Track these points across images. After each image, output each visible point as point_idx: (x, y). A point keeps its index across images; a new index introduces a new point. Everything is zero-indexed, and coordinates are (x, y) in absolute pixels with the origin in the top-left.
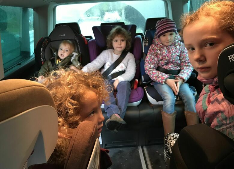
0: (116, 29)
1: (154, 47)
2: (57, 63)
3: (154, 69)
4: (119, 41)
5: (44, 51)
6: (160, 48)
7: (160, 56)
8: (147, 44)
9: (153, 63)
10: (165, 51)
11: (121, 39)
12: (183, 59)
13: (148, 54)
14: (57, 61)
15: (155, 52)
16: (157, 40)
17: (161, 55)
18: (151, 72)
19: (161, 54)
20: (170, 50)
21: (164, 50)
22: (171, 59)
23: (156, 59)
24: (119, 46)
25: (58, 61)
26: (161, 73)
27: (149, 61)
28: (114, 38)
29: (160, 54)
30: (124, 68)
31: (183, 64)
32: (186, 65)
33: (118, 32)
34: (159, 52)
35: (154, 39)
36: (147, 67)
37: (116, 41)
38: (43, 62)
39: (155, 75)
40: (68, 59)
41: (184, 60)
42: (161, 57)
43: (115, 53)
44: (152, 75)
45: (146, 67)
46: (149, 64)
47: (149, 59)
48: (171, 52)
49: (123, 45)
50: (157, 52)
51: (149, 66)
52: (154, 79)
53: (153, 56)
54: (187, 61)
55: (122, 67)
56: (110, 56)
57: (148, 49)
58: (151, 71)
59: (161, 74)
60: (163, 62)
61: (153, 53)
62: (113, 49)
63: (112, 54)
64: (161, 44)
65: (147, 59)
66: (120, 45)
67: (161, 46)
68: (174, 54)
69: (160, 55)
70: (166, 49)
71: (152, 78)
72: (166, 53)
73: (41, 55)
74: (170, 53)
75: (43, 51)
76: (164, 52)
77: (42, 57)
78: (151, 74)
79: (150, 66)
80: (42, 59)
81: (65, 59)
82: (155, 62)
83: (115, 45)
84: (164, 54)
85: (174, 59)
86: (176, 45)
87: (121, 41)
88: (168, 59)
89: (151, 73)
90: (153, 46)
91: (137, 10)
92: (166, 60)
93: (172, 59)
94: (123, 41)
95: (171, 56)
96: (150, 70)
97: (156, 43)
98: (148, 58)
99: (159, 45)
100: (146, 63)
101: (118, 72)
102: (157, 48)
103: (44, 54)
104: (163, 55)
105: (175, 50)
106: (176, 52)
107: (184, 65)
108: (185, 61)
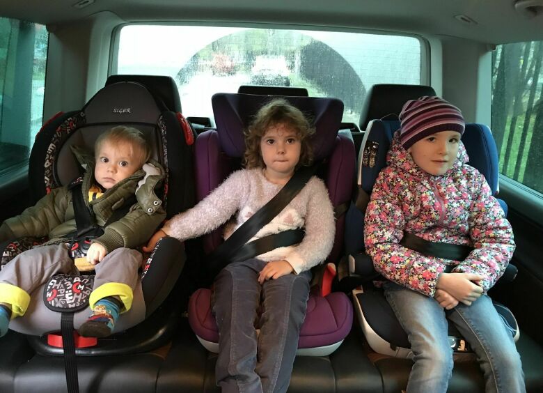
0: (272, 108)
1: (394, 177)
2: (90, 200)
3: (396, 247)
4: (280, 142)
5: (56, 153)
6: (411, 183)
7: (412, 208)
8: (372, 162)
9: (390, 226)
10: (428, 194)
11: (287, 134)
12: (477, 217)
13: (375, 195)
14: (91, 194)
15: (395, 193)
16: (402, 155)
17: (415, 205)
18: (387, 256)
19: (414, 200)
20: (443, 190)
21: (424, 188)
22: (445, 219)
23: (398, 213)
24: (280, 157)
25: (94, 195)
26: (417, 260)
27: (378, 220)
28: (264, 134)
29: (413, 202)
30: (297, 221)
31: (479, 234)
32: (489, 237)
33: (278, 116)
34: (409, 195)
35: (390, 152)
36: (373, 236)
37: (272, 141)
38: (47, 189)
39: (398, 266)
40: (126, 188)
41: (480, 221)
42: (412, 212)
43: (268, 180)
44: (391, 264)
45: (369, 238)
46: (377, 229)
47: (377, 213)
48: (447, 197)
49: (293, 153)
50: (403, 194)
51: (377, 234)
52: (397, 277)
53: (388, 205)
54: (490, 224)
55: (290, 220)
56: (254, 189)
57: (375, 181)
58: (385, 252)
59: (419, 262)
60: (419, 224)
61: (392, 194)
62: (264, 166)
63: (259, 182)
64: (414, 170)
65: (372, 212)
66: (283, 153)
67: (412, 174)
68: (455, 205)
69: (410, 205)
70: (428, 186)
71: (389, 273)
72: (430, 198)
73: (46, 166)
74: (445, 201)
75: (52, 154)
76: (424, 195)
77: (47, 172)
78: (386, 262)
79: (380, 233)
80: (46, 178)
81: (115, 188)
82: (397, 224)
83: (268, 152)
84: (425, 203)
85: (454, 221)
86: (459, 175)
87: (285, 142)
88: (438, 218)
89: (385, 259)
90: (392, 174)
91: (343, 59)
92: (432, 220)
93: (450, 218)
94: (290, 141)
95: (447, 211)
96: (381, 247)
97: (398, 164)
98: (373, 209)
99: (407, 172)
100: (369, 223)
101: (278, 232)
102: (402, 183)
103: (55, 163)
104: (422, 205)
105: (456, 193)
106: (461, 197)
107: (484, 235)
108: (485, 224)
